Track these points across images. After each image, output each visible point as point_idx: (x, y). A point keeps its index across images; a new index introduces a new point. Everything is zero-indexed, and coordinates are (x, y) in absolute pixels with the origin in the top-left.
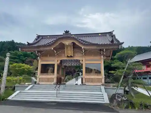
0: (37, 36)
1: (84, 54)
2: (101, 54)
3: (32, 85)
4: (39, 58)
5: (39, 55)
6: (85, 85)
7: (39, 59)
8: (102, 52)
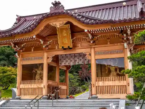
0: (17, 17)
1: (92, 42)
2: (123, 39)
3: (5, 101)
4: (17, 54)
5: (18, 49)
6: (96, 98)
7: (18, 56)
8: (125, 35)
